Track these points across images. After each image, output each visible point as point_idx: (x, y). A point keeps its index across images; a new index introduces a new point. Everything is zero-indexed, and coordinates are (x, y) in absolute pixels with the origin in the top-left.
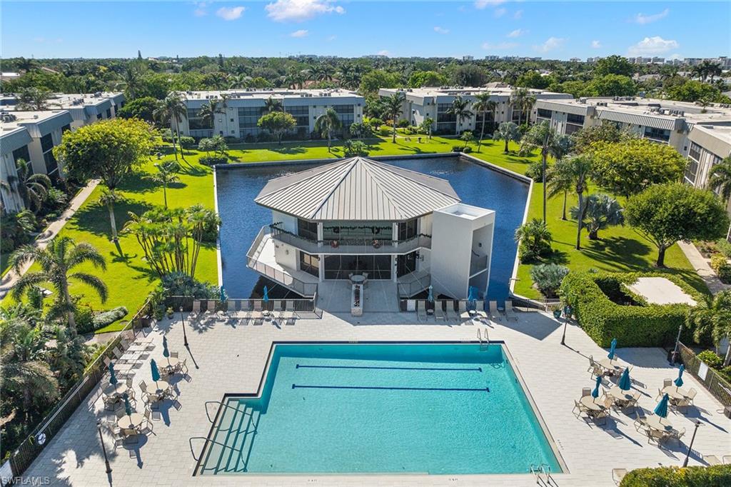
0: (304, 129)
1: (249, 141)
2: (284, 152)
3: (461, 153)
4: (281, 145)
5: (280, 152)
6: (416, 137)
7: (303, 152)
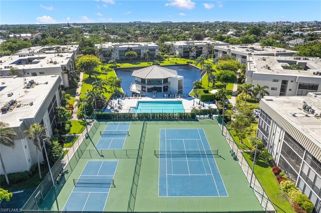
0: (140, 57)
1: (122, 61)
2: (134, 64)
3: (189, 64)
4: (133, 62)
5: (132, 64)
6: (176, 59)
7: (139, 64)
